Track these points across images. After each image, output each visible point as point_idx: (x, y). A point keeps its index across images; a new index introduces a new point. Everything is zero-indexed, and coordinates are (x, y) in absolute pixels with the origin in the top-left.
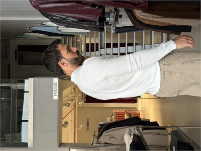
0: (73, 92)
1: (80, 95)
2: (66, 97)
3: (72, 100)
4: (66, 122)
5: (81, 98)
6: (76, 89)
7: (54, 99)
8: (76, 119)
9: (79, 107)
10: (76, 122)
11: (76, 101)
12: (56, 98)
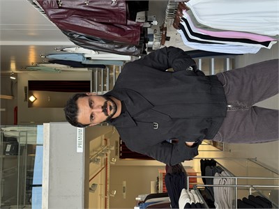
0: (103, 144)
1: (113, 148)
2: (94, 151)
3: (102, 155)
4: (94, 184)
5: (114, 153)
6: (108, 140)
7: (78, 151)
8: (108, 182)
9: (111, 166)
10: (108, 186)
11: (108, 157)
12: (80, 150)
